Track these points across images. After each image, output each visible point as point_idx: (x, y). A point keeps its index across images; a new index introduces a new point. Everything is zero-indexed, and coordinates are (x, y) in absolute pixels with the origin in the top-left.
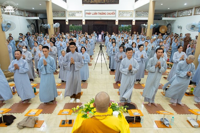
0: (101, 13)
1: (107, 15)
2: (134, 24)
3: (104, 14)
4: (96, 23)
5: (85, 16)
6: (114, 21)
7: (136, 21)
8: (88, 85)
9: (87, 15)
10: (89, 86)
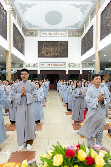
0: (53, 65)
1: (58, 66)
2: (82, 74)
3: (56, 65)
4: (49, 73)
5: (40, 67)
6: (65, 71)
7: (83, 71)
8: (43, 125)
9: (41, 66)
10: (43, 127)
